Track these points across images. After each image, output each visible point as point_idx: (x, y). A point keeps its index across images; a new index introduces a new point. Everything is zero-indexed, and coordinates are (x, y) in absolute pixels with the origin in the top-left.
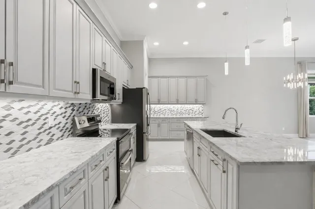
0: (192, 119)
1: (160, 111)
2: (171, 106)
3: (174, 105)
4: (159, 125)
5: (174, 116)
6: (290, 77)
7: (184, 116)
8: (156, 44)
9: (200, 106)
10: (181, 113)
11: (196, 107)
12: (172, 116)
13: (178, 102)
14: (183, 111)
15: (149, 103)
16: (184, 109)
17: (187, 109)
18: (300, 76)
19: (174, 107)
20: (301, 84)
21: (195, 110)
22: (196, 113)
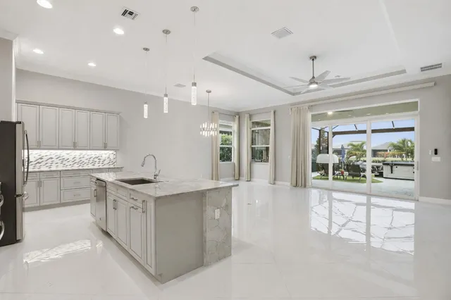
0: (100, 170)
1: (40, 161)
2: (64, 153)
3: (69, 152)
4: (40, 184)
5: (69, 168)
6: (205, 126)
7: (86, 167)
8: (38, 51)
9: (111, 152)
10: (81, 162)
11: (105, 154)
12: (64, 168)
13: (75, 147)
14: (83, 160)
15: (26, 147)
16: (86, 157)
17: (90, 156)
18: (212, 126)
19: (68, 154)
20: (212, 133)
21: (103, 158)
22: (105, 162)
